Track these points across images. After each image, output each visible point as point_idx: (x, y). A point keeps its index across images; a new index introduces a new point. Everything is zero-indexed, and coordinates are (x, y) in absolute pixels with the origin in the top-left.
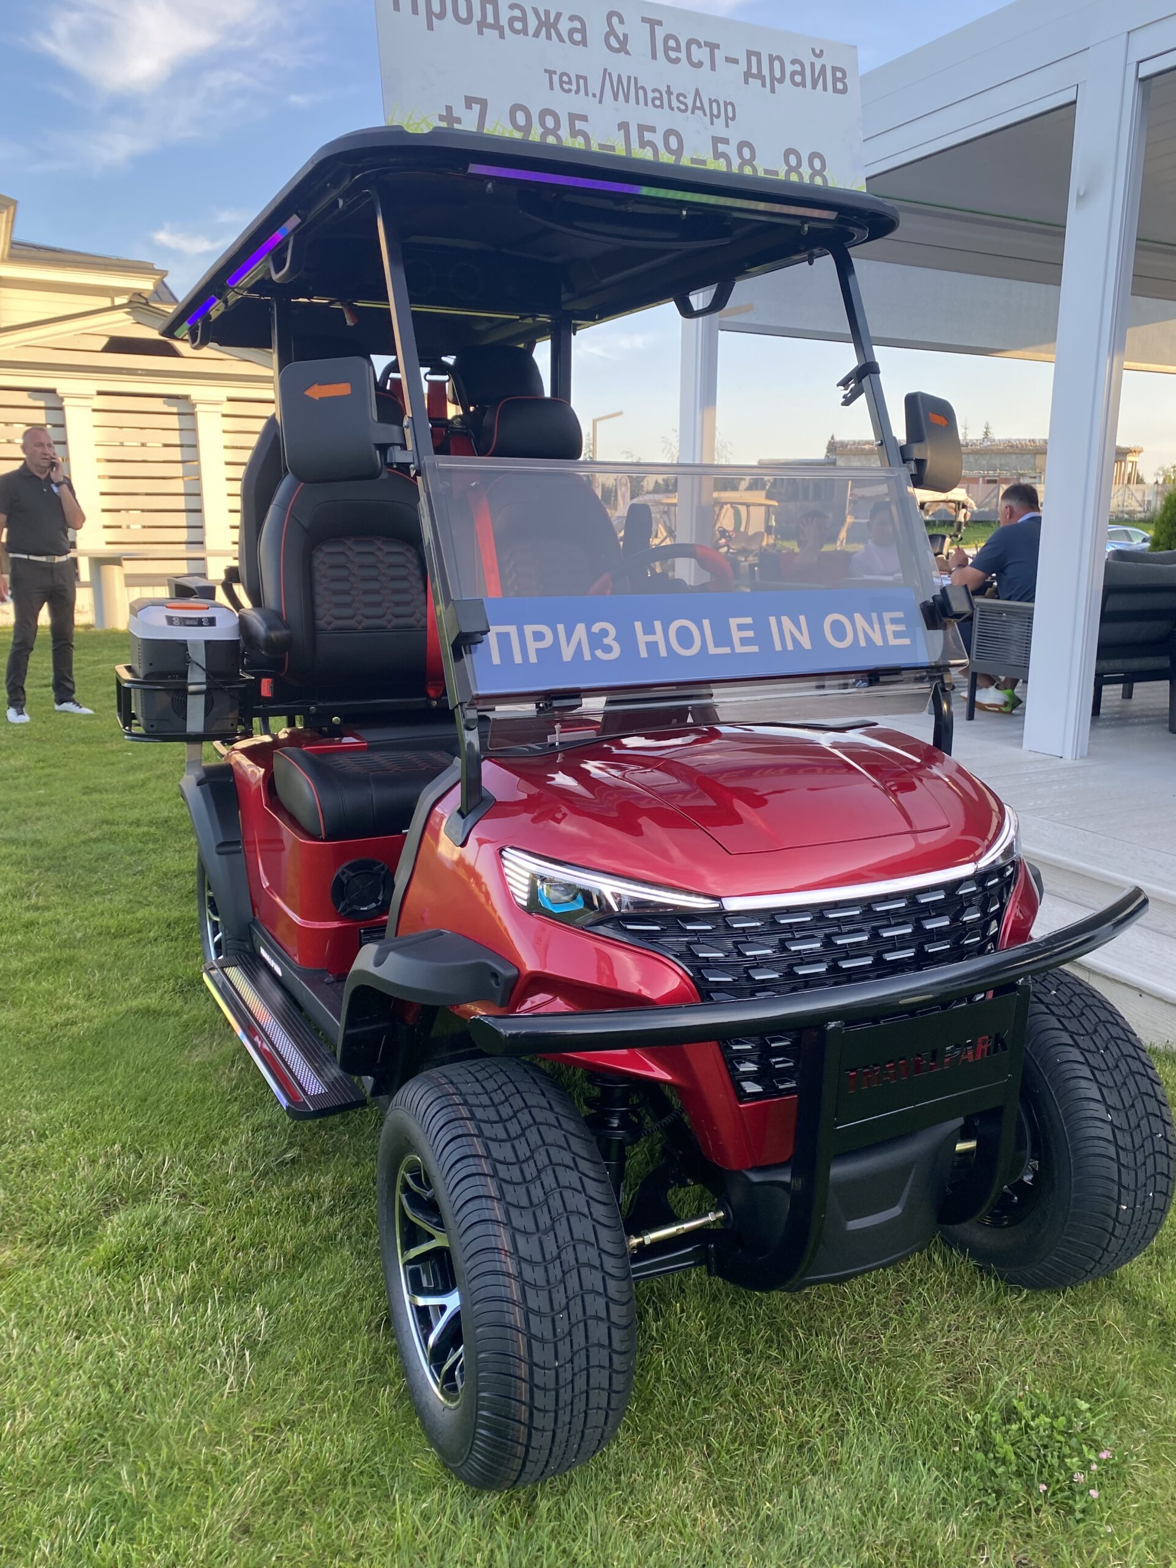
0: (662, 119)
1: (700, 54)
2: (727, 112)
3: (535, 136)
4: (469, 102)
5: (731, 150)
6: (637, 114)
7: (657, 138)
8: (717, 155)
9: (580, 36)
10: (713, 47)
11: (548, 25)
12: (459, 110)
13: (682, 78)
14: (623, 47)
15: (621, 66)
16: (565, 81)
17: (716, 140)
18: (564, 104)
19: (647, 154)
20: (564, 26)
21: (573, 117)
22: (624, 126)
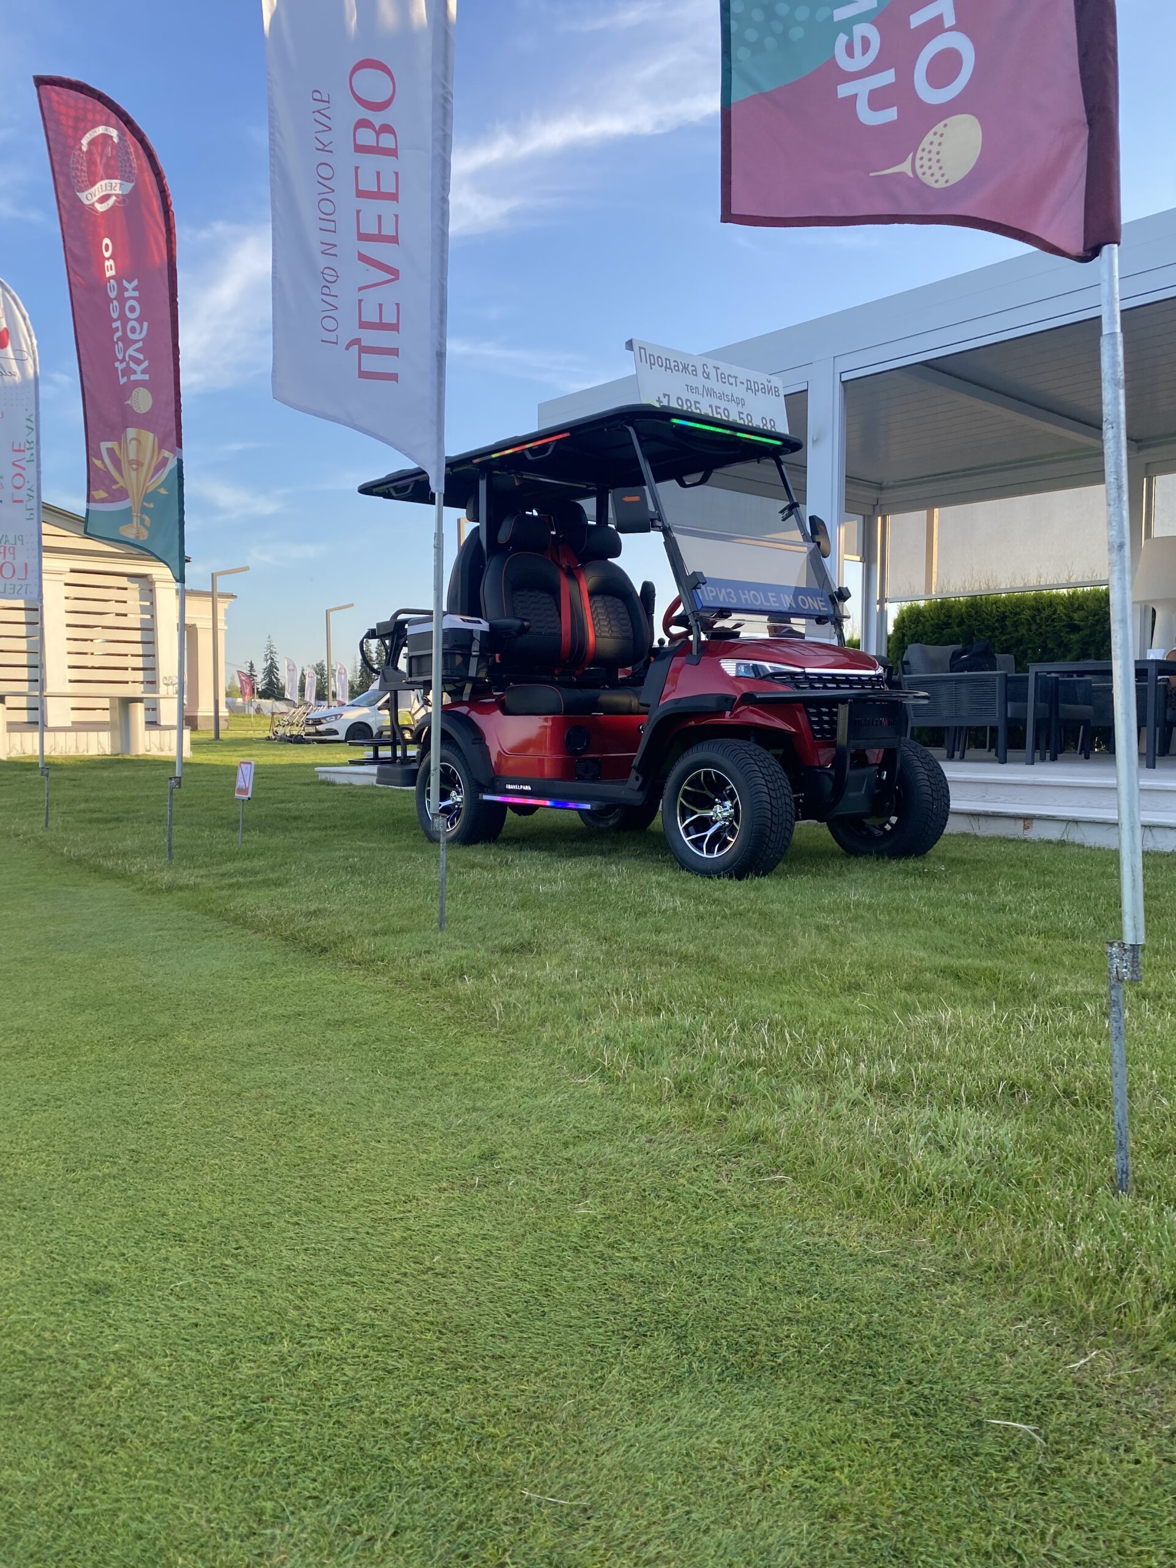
0: (723, 404)
1: (732, 380)
2: (741, 402)
3: (685, 408)
4: (665, 395)
5: (744, 416)
6: (716, 402)
7: (721, 411)
8: (741, 418)
9: (695, 372)
10: (736, 378)
11: (685, 368)
12: (662, 399)
13: (727, 389)
14: (708, 378)
15: (709, 384)
16: (691, 389)
17: (740, 413)
18: (693, 397)
19: (719, 416)
20: (690, 369)
21: (696, 402)
22: (711, 406)
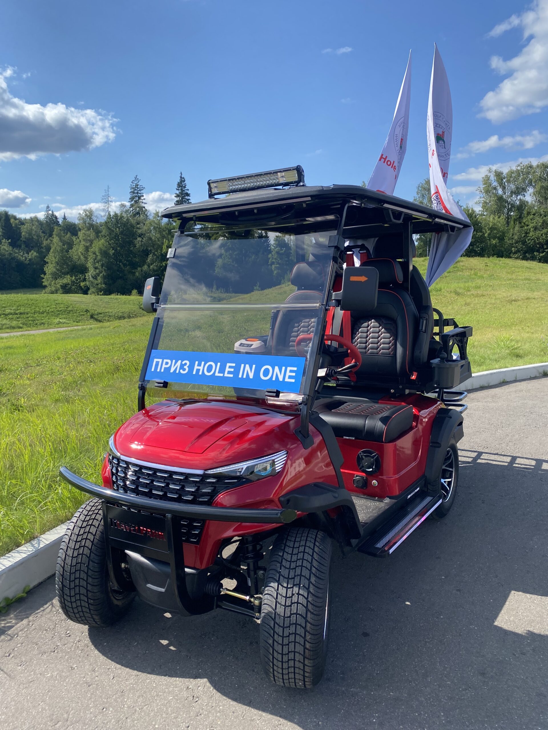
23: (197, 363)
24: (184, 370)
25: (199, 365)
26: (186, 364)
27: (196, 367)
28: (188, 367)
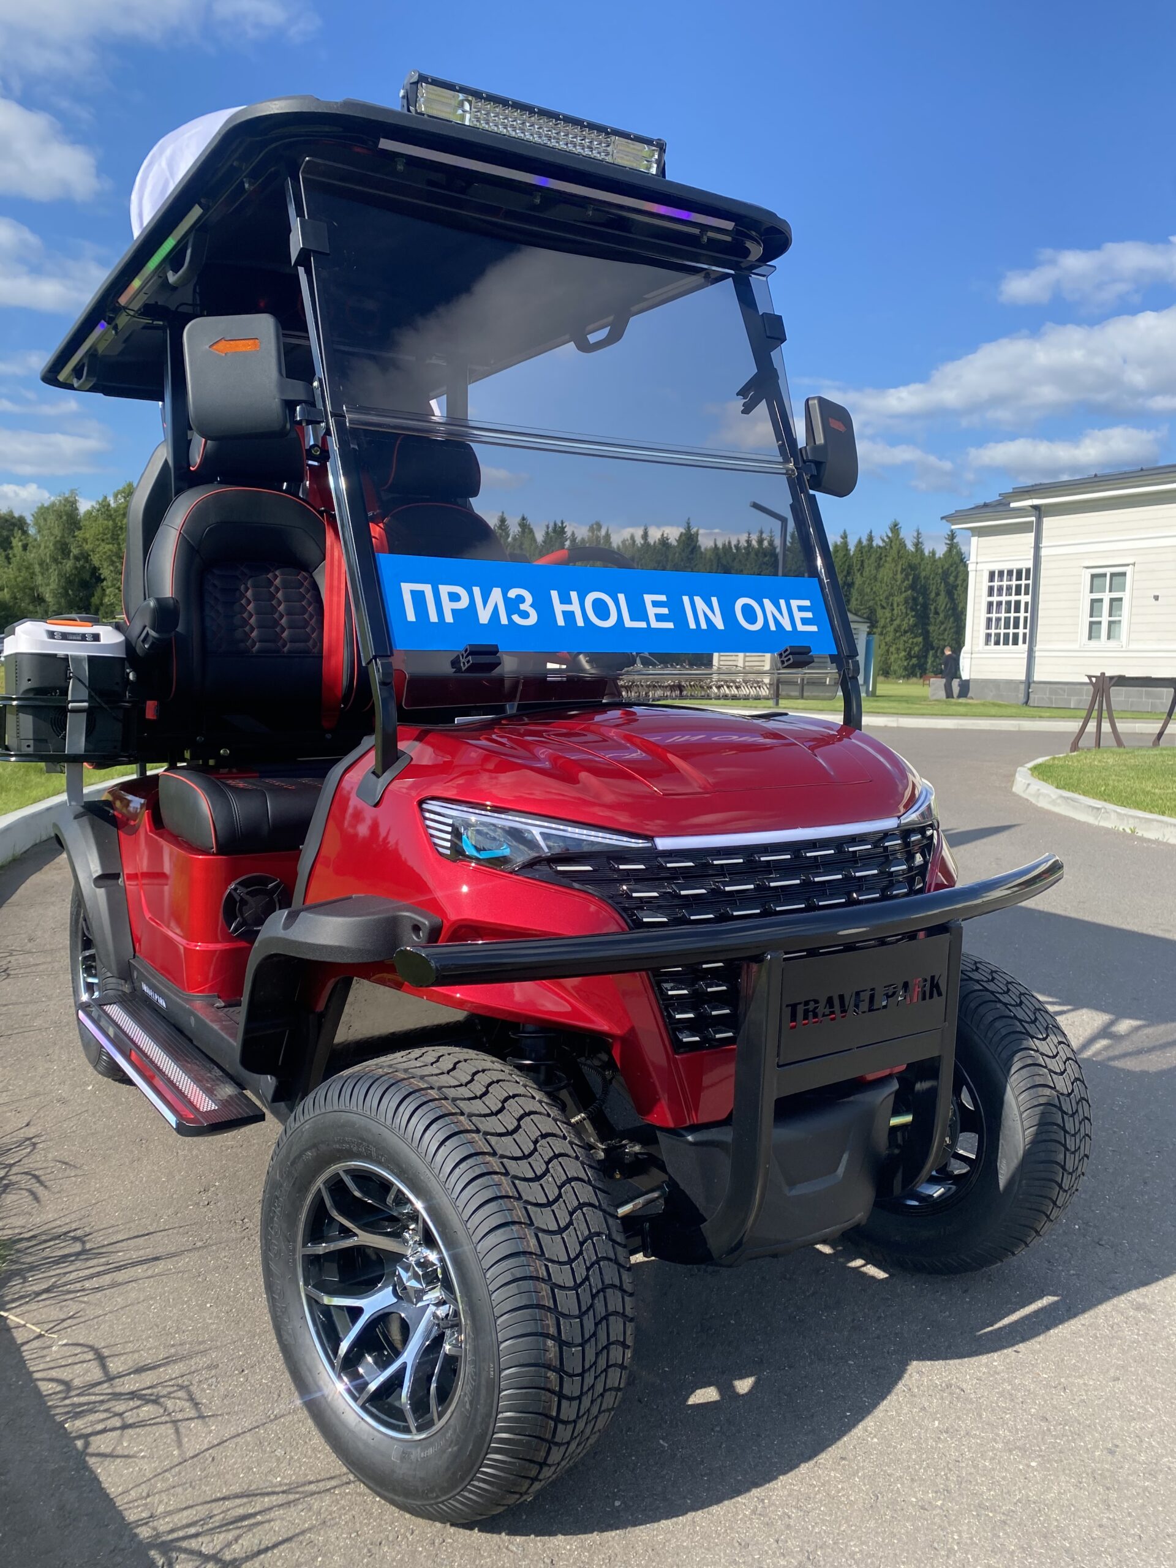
23: (554, 594)
24: (525, 615)
25: (565, 600)
26: (521, 599)
27: (559, 608)
28: (531, 606)
